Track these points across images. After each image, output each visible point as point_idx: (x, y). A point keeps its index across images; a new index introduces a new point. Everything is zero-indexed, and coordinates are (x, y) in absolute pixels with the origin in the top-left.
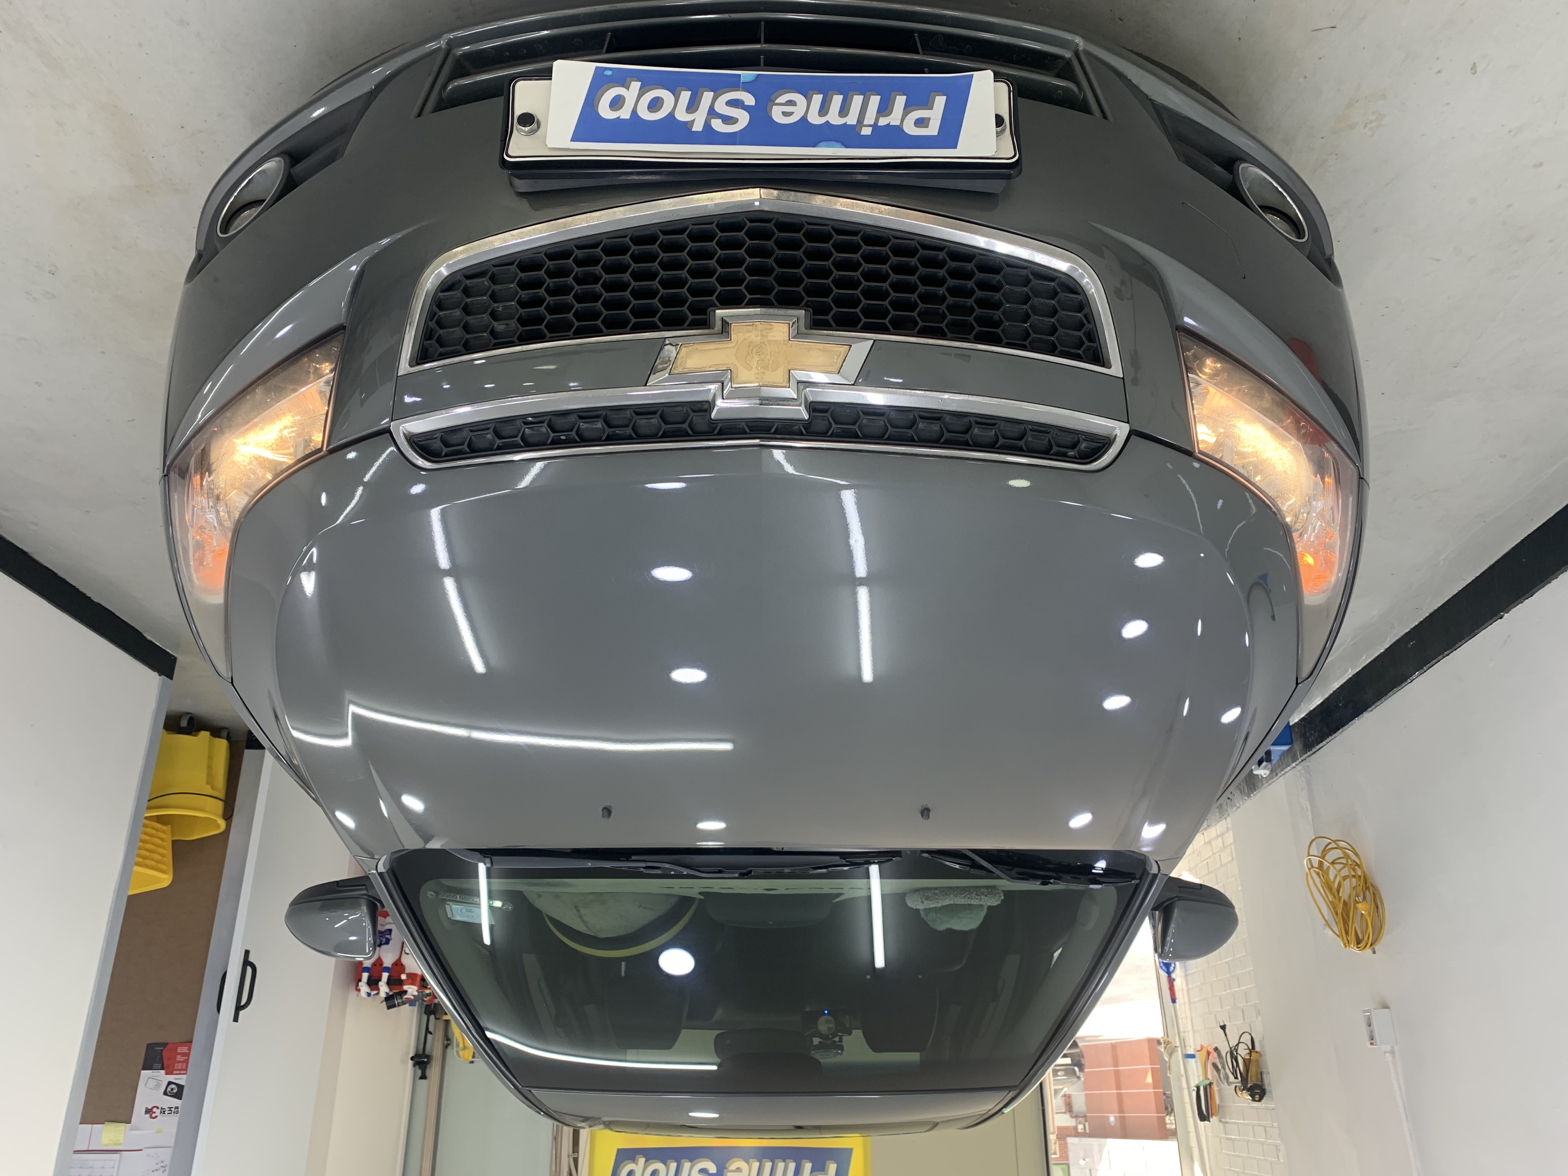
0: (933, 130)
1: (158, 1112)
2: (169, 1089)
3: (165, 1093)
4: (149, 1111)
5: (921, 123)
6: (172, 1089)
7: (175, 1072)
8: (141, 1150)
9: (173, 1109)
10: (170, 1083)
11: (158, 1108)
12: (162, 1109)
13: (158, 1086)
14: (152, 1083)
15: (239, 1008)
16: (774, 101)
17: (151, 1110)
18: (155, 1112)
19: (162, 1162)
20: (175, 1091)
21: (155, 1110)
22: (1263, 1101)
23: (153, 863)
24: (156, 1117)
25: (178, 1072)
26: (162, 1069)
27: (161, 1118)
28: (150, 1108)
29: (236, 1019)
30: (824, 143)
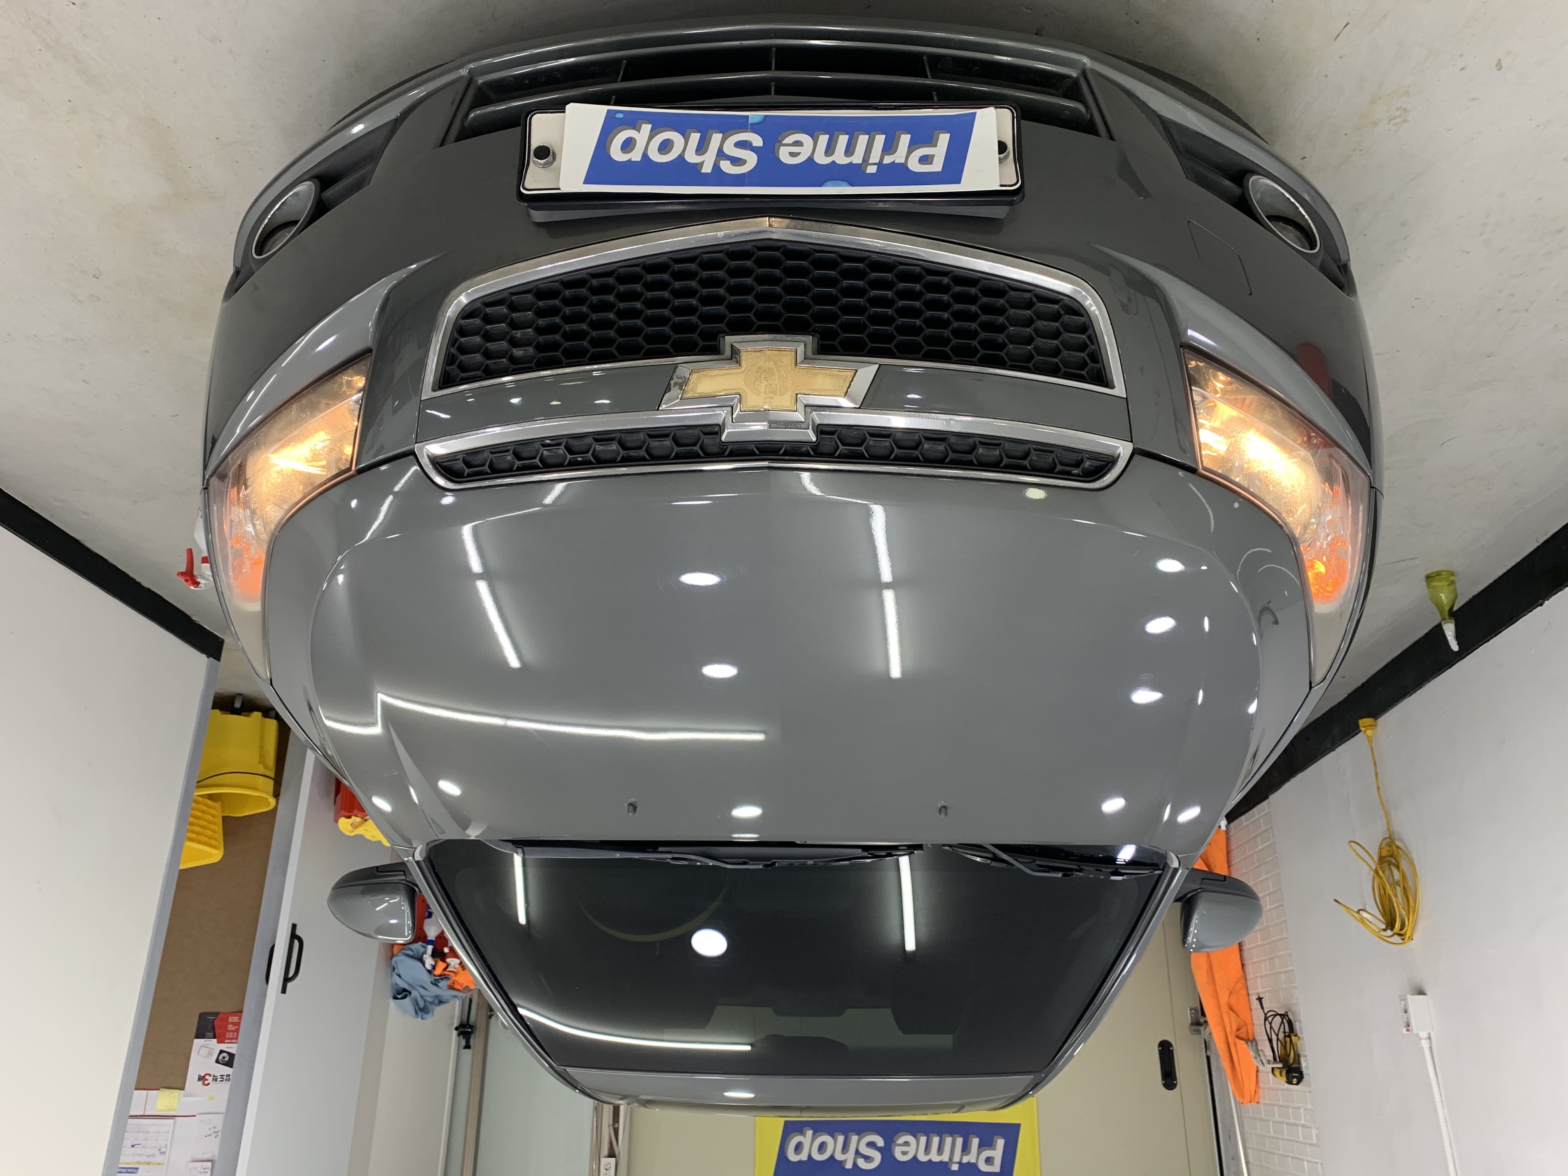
0: (937, 166)
1: (210, 1079)
2: (220, 1057)
3: (217, 1061)
4: (202, 1078)
5: (924, 160)
6: (224, 1058)
7: (226, 1041)
8: (195, 1116)
9: (225, 1077)
10: (222, 1052)
11: (210, 1075)
12: (214, 1076)
13: (210, 1054)
14: (204, 1051)
15: (287, 980)
16: (780, 142)
17: (204, 1077)
18: (207, 1080)
19: (214, 1128)
20: (226, 1059)
21: (207, 1077)
22: (1301, 1084)
23: (206, 839)
24: (209, 1084)
25: (229, 1041)
26: (214, 1037)
27: (213, 1084)
28: (202, 1075)
29: (284, 991)
30: (829, 183)
